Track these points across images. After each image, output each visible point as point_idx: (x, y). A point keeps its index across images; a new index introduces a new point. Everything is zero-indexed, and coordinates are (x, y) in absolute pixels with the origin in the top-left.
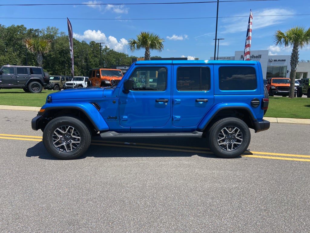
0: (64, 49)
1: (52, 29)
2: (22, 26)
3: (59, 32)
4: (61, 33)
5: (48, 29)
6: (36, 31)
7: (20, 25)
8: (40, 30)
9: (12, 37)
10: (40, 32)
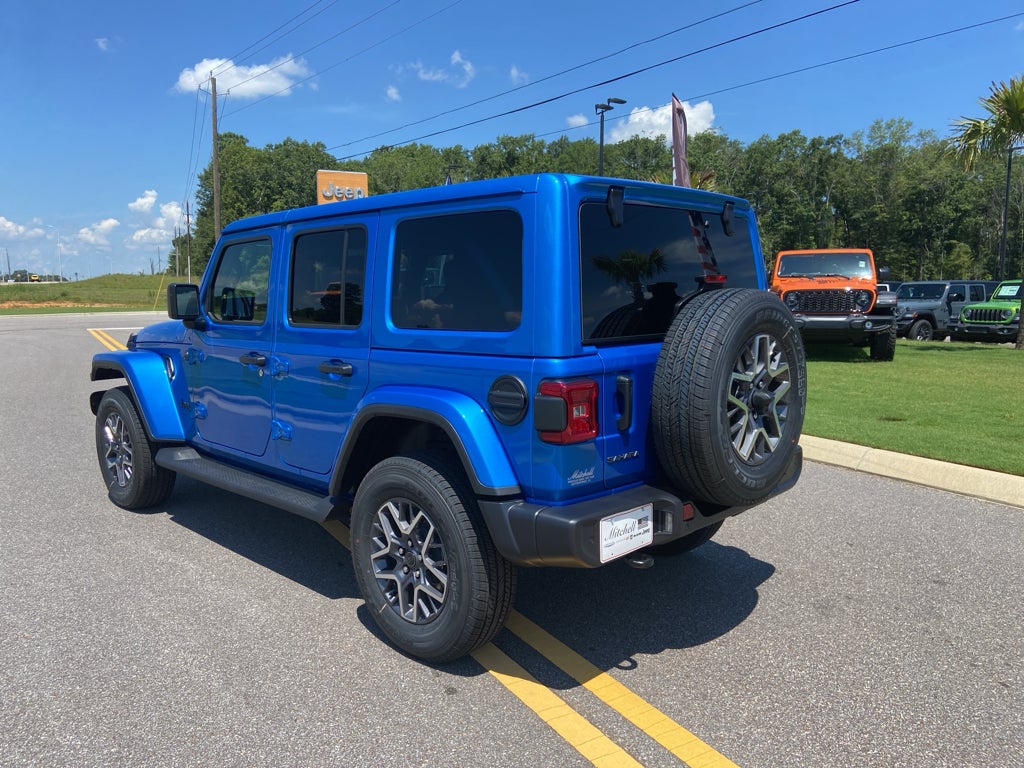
0: (923, 187)
1: (889, 127)
2: (795, 133)
3: (914, 131)
4: (921, 134)
5: (876, 128)
6: (831, 141)
7: (787, 132)
8: (847, 136)
9: (760, 172)
10: (846, 142)
